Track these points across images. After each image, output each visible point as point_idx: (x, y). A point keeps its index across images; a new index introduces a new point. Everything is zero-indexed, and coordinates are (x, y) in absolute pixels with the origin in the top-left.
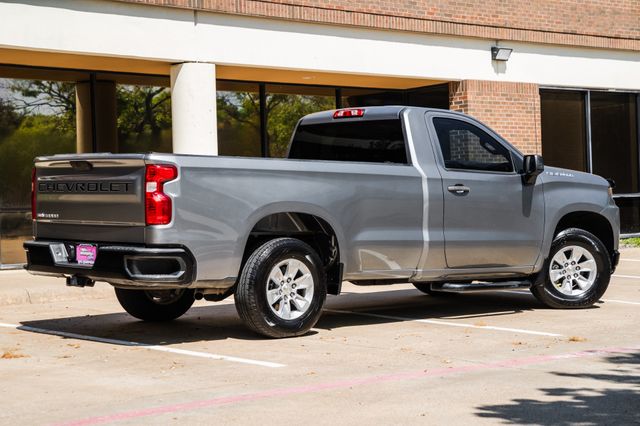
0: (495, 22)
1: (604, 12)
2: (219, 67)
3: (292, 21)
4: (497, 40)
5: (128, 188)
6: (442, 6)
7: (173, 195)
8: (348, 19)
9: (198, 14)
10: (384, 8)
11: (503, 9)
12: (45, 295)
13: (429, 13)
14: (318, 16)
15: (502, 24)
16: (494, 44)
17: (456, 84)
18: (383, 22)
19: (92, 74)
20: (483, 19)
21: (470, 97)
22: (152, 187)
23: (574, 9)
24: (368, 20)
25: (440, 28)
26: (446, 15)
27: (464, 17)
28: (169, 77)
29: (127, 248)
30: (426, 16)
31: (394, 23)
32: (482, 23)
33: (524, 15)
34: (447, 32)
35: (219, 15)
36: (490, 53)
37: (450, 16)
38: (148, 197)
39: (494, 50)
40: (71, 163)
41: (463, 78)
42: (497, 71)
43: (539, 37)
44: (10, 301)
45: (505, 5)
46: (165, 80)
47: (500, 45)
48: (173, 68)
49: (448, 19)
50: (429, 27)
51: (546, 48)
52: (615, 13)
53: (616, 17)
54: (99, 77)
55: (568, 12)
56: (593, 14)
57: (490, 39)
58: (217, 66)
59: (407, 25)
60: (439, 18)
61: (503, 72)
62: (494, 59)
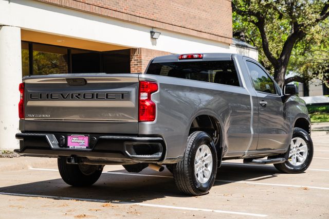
0: (152, 17)
1: (195, 17)
4: (153, 28)
5: (124, 96)
6: (130, 6)
7: (156, 102)
8: (88, 8)
10: (104, 4)
11: (156, 11)
13: (125, 9)
15: (156, 19)
16: (151, 30)
17: (134, 50)
18: (104, 12)
20: (148, 15)
21: (143, 58)
22: (144, 96)
23: (184, 15)
24: (97, 10)
25: (129, 18)
26: (132, 11)
27: (140, 13)
29: (126, 137)
30: (123, 11)
31: (109, 13)
32: (148, 17)
33: (164, 15)
36: (150, 34)
37: (134, 12)
38: (140, 103)
39: (151, 32)
40: (67, 80)
41: (138, 47)
42: (153, 44)
45: (157, 9)
47: (155, 30)
49: (133, 13)
50: (124, 17)
51: (173, 34)
52: (200, 19)
53: (200, 21)
55: (182, 16)
56: (192, 18)
57: (150, 27)
58: (22, 29)
59: (115, 15)
60: (129, 12)
61: (155, 45)
62: (152, 37)
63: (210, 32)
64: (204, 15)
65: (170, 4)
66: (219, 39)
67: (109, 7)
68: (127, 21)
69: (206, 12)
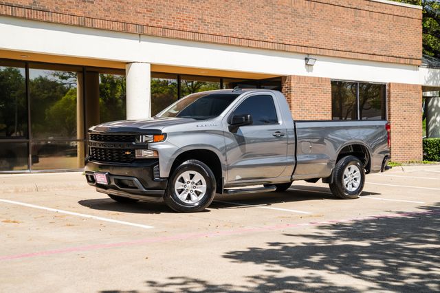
0: (307, 44)
1: (367, 41)
2: (152, 65)
3: (194, 41)
4: (308, 54)
6: (277, 35)
8: (225, 40)
9: (141, 36)
10: (246, 35)
11: (312, 37)
12: (46, 187)
14: (209, 39)
15: (311, 46)
16: (307, 56)
17: (285, 77)
18: (245, 43)
19: (84, 67)
20: (300, 42)
21: (292, 85)
23: (350, 38)
24: (237, 41)
25: (276, 46)
26: (280, 40)
27: (290, 41)
28: (125, 70)
30: (269, 40)
31: (251, 43)
32: (300, 44)
33: (323, 41)
34: (281, 48)
35: (153, 37)
36: (303, 62)
37: (282, 40)
39: (306, 59)
41: (289, 74)
42: (308, 71)
43: (332, 53)
44: (26, 190)
45: (313, 35)
46: (123, 72)
47: (310, 57)
48: (127, 65)
49: (281, 42)
50: (270, 46)
52: (373, 41)
53: (374, 43)
54: (87, 69)
55: (347, 40)
56: (361, 42)
57: (305, 53)
58: (151, 65)
59: (258, 44)
60: (276, 41)
61: (311, 71)
62: (307, 64)
63: (388, 54)
64: (379, 37)
65: (331, 29)
66: (402, 61)
67: (250, 38)
68: (275, 50)
69: (382, 33)
